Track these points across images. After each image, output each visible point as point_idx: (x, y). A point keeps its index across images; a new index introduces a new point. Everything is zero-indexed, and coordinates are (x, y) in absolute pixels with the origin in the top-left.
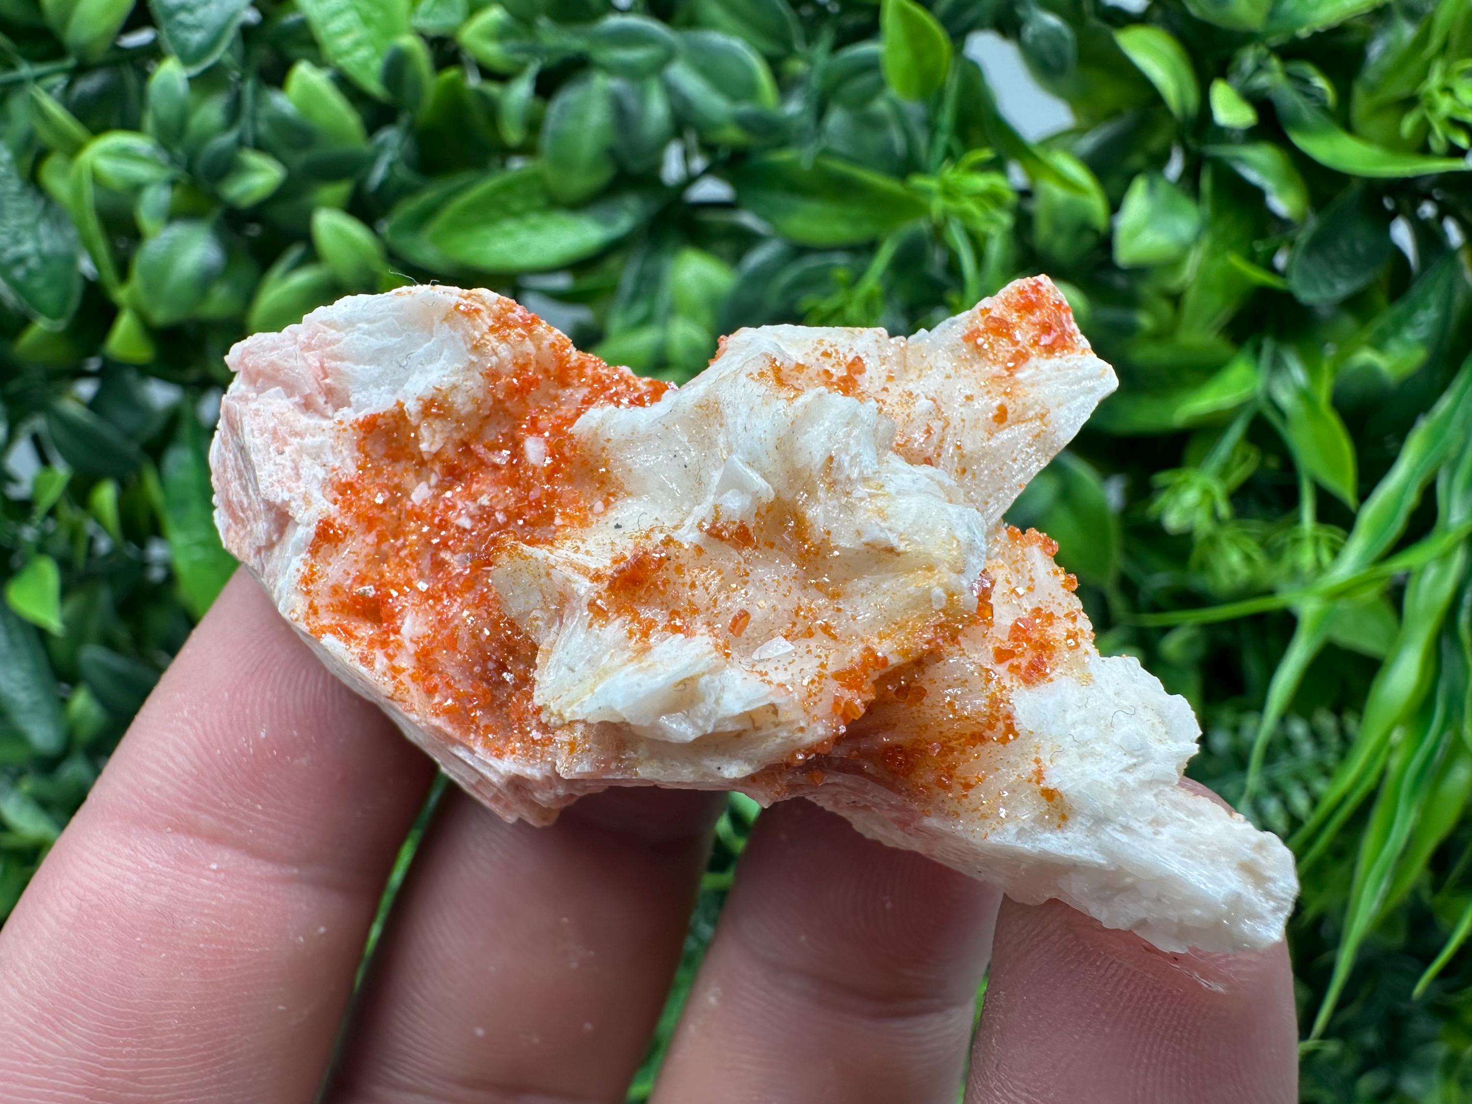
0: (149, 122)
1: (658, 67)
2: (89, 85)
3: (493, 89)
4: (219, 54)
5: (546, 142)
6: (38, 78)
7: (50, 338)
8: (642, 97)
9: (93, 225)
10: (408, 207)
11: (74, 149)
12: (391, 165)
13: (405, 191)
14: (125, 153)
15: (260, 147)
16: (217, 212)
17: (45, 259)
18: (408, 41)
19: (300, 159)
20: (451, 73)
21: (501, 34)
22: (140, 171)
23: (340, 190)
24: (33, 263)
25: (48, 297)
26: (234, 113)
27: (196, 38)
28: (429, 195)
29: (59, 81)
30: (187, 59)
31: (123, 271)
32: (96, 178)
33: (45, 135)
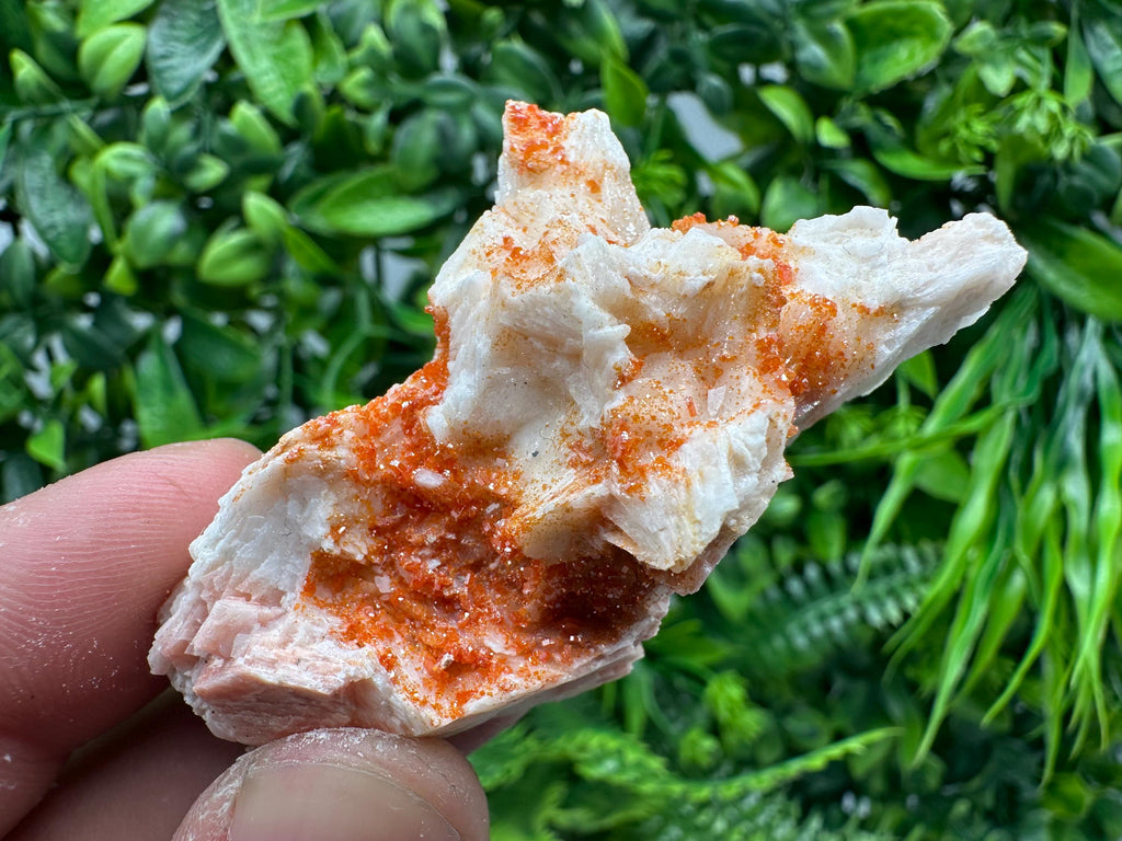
0: (143, 137)
1: (465, 107)
2: (106, 117)
3: (362, 120)
4: (191, 96)
5: (396, 154)
6: (75, 111)
7: (68, 277)
8: (457, 124)
9: (102, 204)
10: (306, 193)
11: (92, 154)
12: (297, 166)
13: (305, 182)
14: (126, 157)
15: (213, 153)
16: (183, 197)
17: (69, 226)
18: (308, 88)
19: (238, 160)
20: (335, 110)
21: (367, 85)
22: (134, 168)
23: (263, 181)
24: (61, 229)
25: (69, 250)
26: (197, 133)
27: (175, 87)
28: (320, 184)
29: (86, 113)
30: (170, 98)
31: (120, 233)
32: (108, 174)
33: (76, 146)
